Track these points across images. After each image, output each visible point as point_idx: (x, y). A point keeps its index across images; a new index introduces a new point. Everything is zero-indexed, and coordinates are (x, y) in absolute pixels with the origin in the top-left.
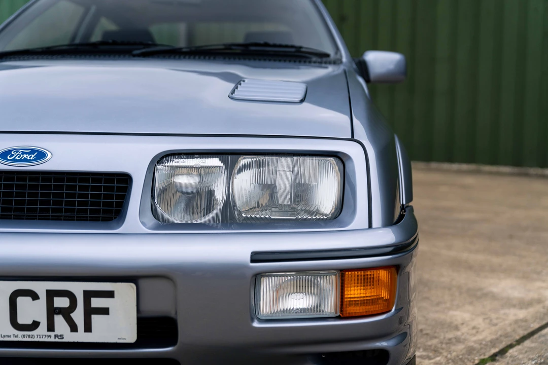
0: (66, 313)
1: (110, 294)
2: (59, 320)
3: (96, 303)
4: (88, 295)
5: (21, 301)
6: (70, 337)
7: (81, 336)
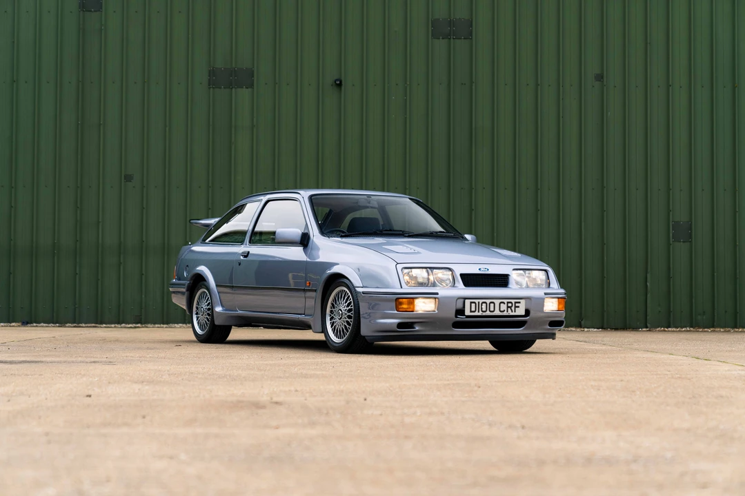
0: (510, 307)
1: (519, 303)
2: (509, 309)
3: (517, 305)
4: (516, 303)
5: (502, 304)
6: (512, 314)
7: (514, 314)
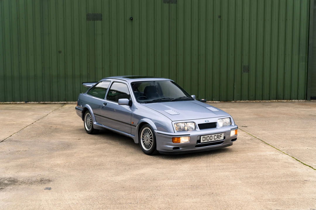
1: (222, 135)
4: (220, 135)
5: (215, 136)
7: (219, 139)
